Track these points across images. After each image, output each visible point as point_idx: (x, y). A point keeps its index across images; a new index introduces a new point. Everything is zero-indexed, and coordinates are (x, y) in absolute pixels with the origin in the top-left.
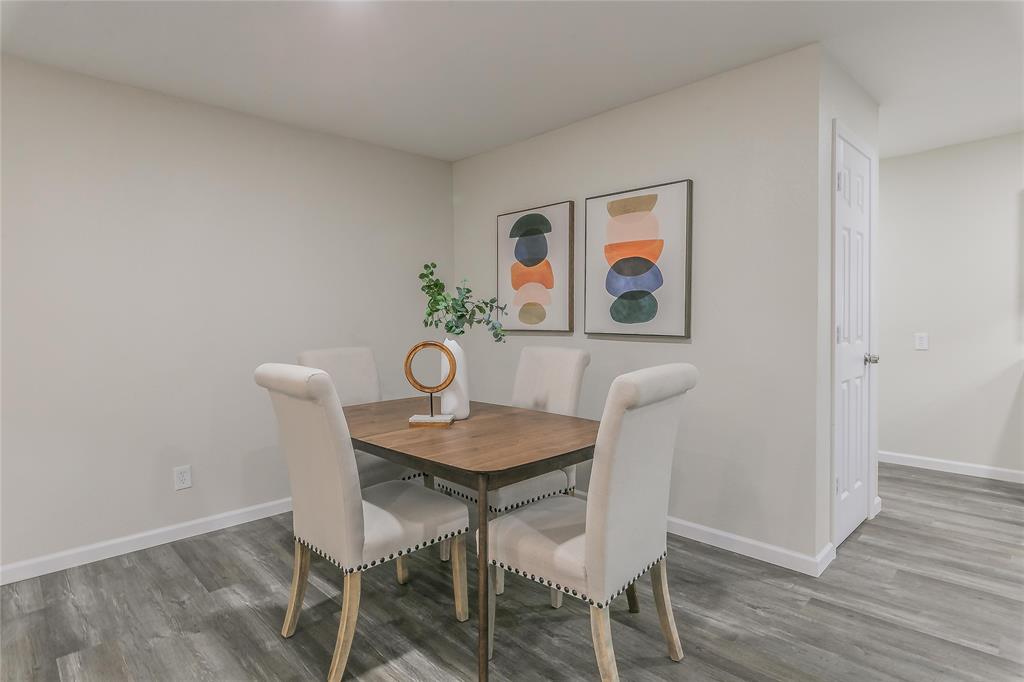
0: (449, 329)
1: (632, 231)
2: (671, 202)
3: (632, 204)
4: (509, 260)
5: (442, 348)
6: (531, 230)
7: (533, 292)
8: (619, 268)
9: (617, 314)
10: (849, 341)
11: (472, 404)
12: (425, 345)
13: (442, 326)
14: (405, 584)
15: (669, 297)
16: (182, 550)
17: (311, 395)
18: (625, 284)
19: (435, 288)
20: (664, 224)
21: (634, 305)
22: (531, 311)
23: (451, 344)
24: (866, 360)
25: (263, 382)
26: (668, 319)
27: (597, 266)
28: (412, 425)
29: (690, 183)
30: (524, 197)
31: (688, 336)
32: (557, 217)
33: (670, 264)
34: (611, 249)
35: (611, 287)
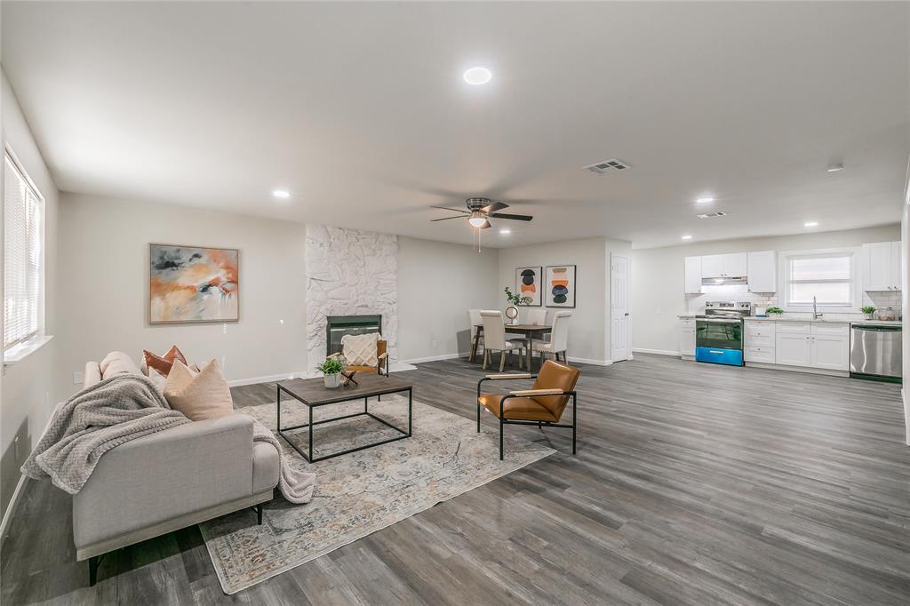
1: (560, 277)
2: (570, 271)
3: (559, 270)
4: (521, 284)
5: (514, 308)
6: (528, 276)
7: (529, 293)
8: (556, 288)
9: (555, 300)
12: (509, 308)
13: (513, 303)
15: (570, 296)
18: (558, 292)
19: (509, 294)
20: (568, 277)
21: (560, 298)
23: (517, 308)
24: (625, 315)
26: (569, 302)
27: (549, 288)
29: (576, 266)
30: (527, 265)
31: (575, 306)
32: (537, 271)
33: (570, 287)
34: (553, 282)
35: (553, 293)
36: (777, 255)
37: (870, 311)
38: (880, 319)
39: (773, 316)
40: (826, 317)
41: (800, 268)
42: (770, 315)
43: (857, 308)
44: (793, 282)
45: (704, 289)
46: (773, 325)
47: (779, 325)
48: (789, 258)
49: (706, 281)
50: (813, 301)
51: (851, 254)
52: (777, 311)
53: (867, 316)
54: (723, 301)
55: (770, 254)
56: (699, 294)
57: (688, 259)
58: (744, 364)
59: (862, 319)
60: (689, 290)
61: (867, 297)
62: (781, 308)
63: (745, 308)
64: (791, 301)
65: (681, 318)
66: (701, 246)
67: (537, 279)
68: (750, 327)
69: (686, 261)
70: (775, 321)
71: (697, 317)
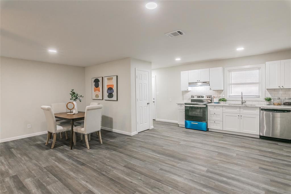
0: (74, 100)
1: (110, 83)
2: (115, 78)
3: (110, 79)
4: (94, 87)
5: (72, 103)
6: (97, 81)
7: (97, 92)
8: (109, 89)
9: (108, 97)
10: (142, 101)
11: (78, 112)
12: (69, 103)
13: (73, 99)
14: (67, 140)
15: (115, 94)
16: (30, 138)
17: (48, 110)
18: (109, 92)
19: (73, 94)
20: (113, 82)
21: (110, 95)
22: (97, 96)
23: (74, 103)
24: (148, 104)
25: (42, 108)
26: (115, 98)
27: (106, 89)
28: (67, 115)
29: (117, 76)
31: (117, 100)
32: (100, 79)
33: (115, 88)
34: (108, 86)
35: (108, 92)
36: (224, 69)
37: (269, 100)
38: (274, 104)
39: (222, 103)
40: (248, 103)
41: (235, 76)
42: (221, 102)
43: (262, 98)
44: (231, 84)
45: (190, 89)
46: (221, 108)
47: (224, 108)
48: (230, 71)
49: (191, 84)
50: (241, 95)
51: (259, 69)
52: (224, 100)
53: (268, 103)
54: (199, 95)
55: (220, 69)
56: (187, 91)
57: (182, 73)
58: (207, 130)
59: (265, 105)
60: (183, 89)
61: (267, 92)
62: (226, 99)
63: (209, 98)
64: (231, 95)
65: (178, 104)
66: (188, 65)
67: (100, 83)
68: (211, 110)
69: (181, 73)
70: (223, 106)
71: (186, 104)
